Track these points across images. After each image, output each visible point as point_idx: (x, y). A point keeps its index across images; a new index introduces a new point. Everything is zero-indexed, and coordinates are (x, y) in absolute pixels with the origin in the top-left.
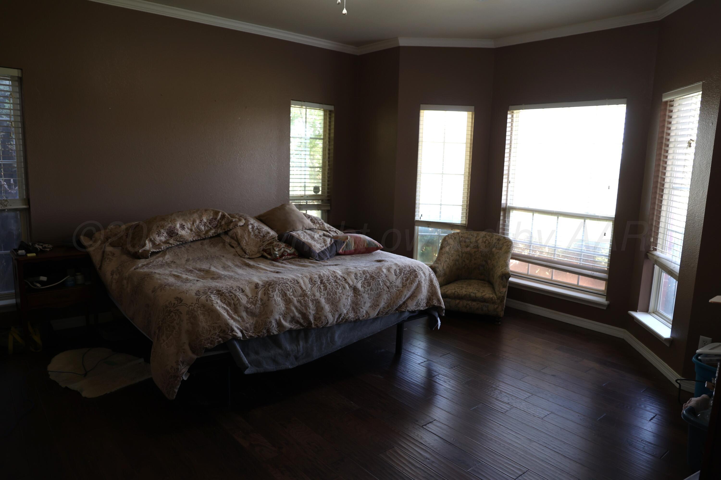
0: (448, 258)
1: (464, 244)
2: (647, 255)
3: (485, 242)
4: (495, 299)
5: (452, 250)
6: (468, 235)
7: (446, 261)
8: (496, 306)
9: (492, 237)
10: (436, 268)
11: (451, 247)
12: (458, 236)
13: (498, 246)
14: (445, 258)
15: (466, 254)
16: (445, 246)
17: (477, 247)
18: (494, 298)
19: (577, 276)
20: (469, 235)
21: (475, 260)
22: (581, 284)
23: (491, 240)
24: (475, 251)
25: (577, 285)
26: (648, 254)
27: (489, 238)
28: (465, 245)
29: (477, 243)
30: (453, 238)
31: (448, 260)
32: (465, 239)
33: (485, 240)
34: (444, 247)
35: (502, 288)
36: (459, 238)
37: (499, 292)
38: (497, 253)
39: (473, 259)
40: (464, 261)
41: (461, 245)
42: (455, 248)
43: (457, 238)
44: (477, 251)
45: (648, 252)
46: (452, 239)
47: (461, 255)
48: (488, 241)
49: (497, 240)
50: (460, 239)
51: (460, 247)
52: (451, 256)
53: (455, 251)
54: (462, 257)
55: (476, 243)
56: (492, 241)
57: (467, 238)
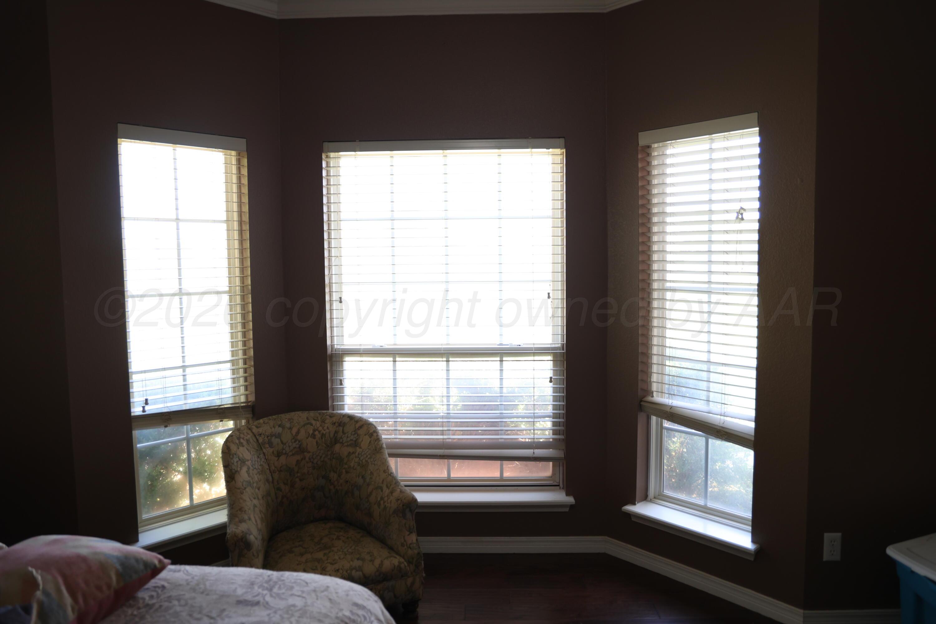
0: (255, 498)
1: (271, 450)
2: (641, 405)
3: (314, 436)
4: (405, 566)
5: (253, 474)
6: (271, 428)
7: (255, 506)
8: (410, 581)
9: (323, 422)
10: (248, 535)
11: (249, 468)
12: (251, 434)
13: (345, 439)
14: (250, 499)
15: (280, 471)
16: (239, 469)
17: (301, 450)
18: (402, 566)
19: (498, 463)
20: (274, 427)
21: (301, 480)
22: (507, 474)
23: (325, 428)
24: (298, 461)
25: (502, 479)
26: (642, 403)
27: (318, 424)
28: (273, 452)
29: (297, 442)
30: (245, 443)
31: (256, 502)
32: (269, 438)
33: (311, 432)
34: (236, 471)
35: (409, 535)
36: (255, 440)
37: (406, 547)
38: (349, 454)
39: (297, 480)
40: (279, 489)
41: (264, 454)
42: (256, 467)
43: (251, 440)
44: (302, 459)
45: (641, 401)
46: (243, 446)
47: (271, 479)
48: (319, 432)
49: (337, 424)
50: (257, 440)
51: (263, 460)
52: (257, 490)
53: (260, 474)
54: (273, 482)
55: (295, 442)
56: (327, 431)
57: (272, 435)
